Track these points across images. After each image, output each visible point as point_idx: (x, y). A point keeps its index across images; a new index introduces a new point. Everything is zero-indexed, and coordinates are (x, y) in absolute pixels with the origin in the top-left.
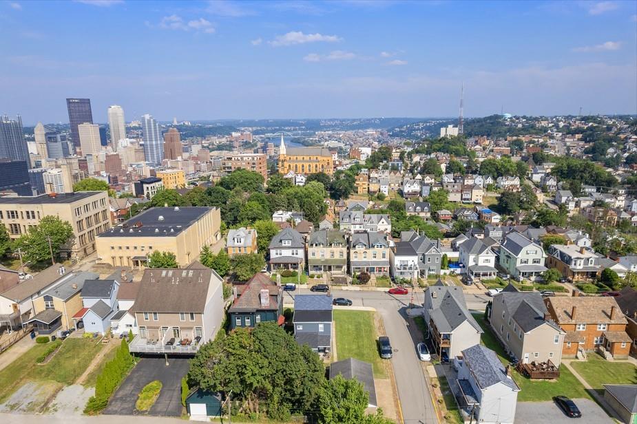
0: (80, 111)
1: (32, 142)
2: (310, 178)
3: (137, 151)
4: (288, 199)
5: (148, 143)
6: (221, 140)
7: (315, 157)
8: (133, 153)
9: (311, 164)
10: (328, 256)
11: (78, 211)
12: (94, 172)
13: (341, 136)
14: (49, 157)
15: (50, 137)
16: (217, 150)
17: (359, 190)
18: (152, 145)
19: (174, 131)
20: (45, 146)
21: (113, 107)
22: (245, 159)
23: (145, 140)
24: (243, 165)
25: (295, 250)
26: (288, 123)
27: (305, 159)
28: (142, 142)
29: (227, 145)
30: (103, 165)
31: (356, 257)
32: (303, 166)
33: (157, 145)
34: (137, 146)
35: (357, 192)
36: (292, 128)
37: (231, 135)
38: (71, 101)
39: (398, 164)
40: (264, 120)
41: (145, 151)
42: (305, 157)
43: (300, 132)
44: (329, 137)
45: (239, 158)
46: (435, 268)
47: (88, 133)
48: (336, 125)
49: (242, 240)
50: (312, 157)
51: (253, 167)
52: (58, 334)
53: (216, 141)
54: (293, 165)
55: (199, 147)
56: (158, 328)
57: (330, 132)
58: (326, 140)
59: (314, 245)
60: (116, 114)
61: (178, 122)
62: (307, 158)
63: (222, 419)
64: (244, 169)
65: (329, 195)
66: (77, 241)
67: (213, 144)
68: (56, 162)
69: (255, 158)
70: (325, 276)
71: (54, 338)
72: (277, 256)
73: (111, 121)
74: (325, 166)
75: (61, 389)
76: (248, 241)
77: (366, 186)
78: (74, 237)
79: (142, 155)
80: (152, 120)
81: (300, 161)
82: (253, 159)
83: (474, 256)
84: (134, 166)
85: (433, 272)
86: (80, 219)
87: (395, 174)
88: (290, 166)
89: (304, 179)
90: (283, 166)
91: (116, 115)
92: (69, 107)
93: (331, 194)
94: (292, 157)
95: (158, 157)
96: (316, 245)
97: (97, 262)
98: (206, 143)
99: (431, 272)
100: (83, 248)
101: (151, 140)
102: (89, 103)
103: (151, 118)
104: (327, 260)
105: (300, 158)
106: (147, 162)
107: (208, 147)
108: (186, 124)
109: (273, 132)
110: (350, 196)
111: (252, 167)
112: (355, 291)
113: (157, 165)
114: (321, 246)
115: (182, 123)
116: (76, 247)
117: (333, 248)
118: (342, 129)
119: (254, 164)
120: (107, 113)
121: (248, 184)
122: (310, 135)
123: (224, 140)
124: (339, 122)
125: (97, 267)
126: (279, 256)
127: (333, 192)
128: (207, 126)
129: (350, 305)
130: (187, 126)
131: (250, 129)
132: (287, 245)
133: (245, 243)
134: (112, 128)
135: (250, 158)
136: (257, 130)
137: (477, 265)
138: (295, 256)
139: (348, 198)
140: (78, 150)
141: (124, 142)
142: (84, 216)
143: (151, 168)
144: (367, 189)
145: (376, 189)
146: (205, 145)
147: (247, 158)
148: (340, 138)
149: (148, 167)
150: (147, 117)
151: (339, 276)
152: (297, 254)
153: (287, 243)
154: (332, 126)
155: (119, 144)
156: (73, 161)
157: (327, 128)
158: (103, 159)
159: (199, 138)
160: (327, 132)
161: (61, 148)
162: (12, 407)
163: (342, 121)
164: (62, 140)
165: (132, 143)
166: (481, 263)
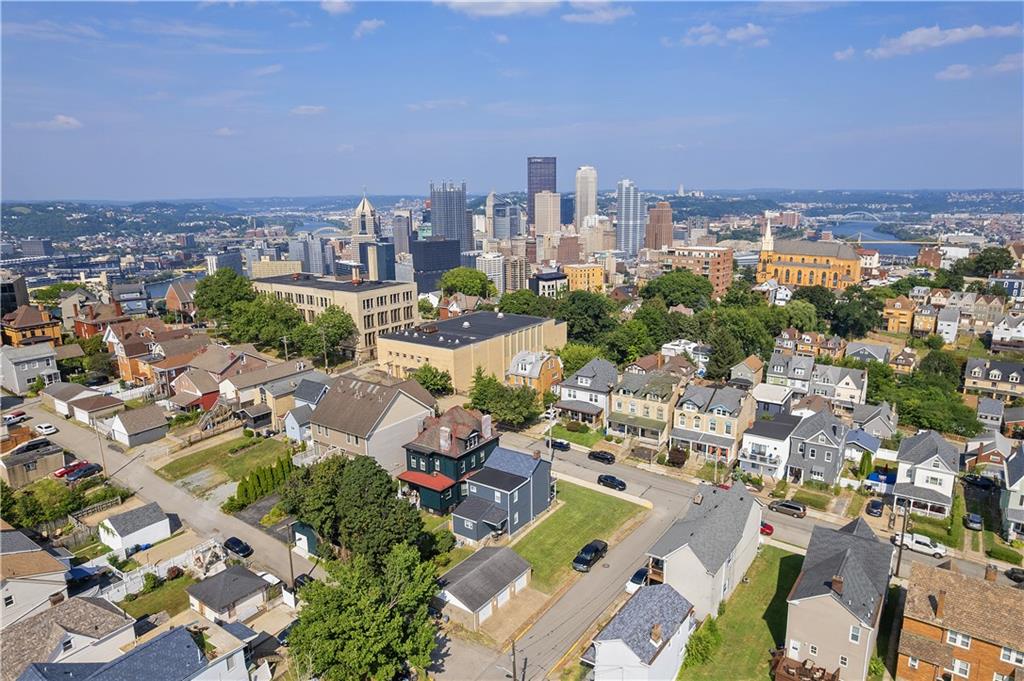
0: (543, 174)
1: (482, 216)
2: (801, 293)
3: (606, 234)
4: (701, 323)
5: (623, 222)
6: (742, 223)
7: (825, 259)
8: (600, 235)
9: (814, 270)
10: (639, 413)
11: (367, 303)
12: (543, 261)
13: (985, 223)
14: (495, 237)
15: (499, 211)
16: (730, 238)
17: (892, 324)
18: (627, 226)
19: (663, 206)
20: (491, 222)
21: (583, 168)
22: (694, 253)
23: (619, 219)
24: (690, 264)
25: (594, 395)
26: (879, 198)
27: (806, 261)
28: (615, 222)
29: (749, 232)
30: (556, 251)
31: (682, 423)
32: (800, 273)
33: (635, 226)
34: (608, 227)
35: (886, 328)
36: (885, 206)
37: (763, 214)
38: (533, 161)
39: (1012, 284)
40: (837, 192)
41: (617, 235)
42: (806, 258)
43: (898, 214)
44: (957, 224)
45: (686, 253)
46: (821, 469)
47: (547, 205)
48: (984, 202)
49: (528, 367)
50: (818, 259)
51: (706, 269)
52: (264, 431)
53: (735, 223)
54: (782, 270)
55: (703, 232)
56: (328, 446)
57: (963, 216)
58: (949, 230)
59: (621, 391)
60: (586, 178)
61: (685, 192)
62: (809, 260)
63: (318, 562)
64: (689, 270)
65: (829, 327)
66: (361, 339)
67: (728, 229)
68: (499, 243)
69: (711, 254)
70: (627, 441)
71: (259, 435)
72: (569, 399)
73: (579, 189)
74: (840, 277)
75: (225, 482)
76: (534, 371)
77: (907, 320)
78: (359, 335)
79: (612, 240)
80: (632, 188)
81: (796, 265)
82: (707, 255)
83: (908, 466)
84: (596, 256)
85: (820, 478)
86: (369, 314)
87: (989, 301)
88: (776, 271)
89: (790, 294)
90: (764, 270)
91: (585, 180)
92: (529, 169)
93: (832, 325)
94: (783, 257)
95: (634, 246)
96: (624, 392)
97: (376, 368)
98: (715, 226)
99: (815, 477)
100: (369, 348)
101: (627, 219)
102: (555, 163)
103: (631, 185)
104: (636, 419)
105: (797, 259)
106: (617, 251)
107: (717, 233)
108: (697, 195)
109: (844, 212)
110: (868, 333)
111: (704, 268)
112: (655, 474)
113: (631, 257)
114: (632, 394)
115: (690, 194)
116: (361, 345)
117: (647, 402)
118: (994, 210)
119: (707, 263)
120: (574, 178)
121: (683, 295)
122: (918, 220)
123: (747, 224)
124: (992, 196)
125: (372, 374)
126: (572, 398)
127: (835, 322)
128: (730, 200)
129: (621, 490)
130: (697, 199)
131: (804, 206)
132: (584, 384)
133: (531, 372)
134: (578, 199)
135: (703, 254)
136: (817, 208)
137: (913, 483)
138: (593, 402)
139: (865, 337)
140: (532, 229)
141: (592, 219)
142: (375, 310)
143: (620, 260)
144: (908, 325)
145: (930, 326)
146: (715, 230)
147: (697, 254)
148: (982, 228)
149: (614, 259)
150: (626, 183)
151: (649, 446)
152: (596, 401)
153: (585, 383)
154: (972, 204)
155: (585, 223)
156: (519, 243)
157: (960, 206)
158: (556, 243)
159: (706, 219)
160: (957, 216)
161: (508, 225)
162: (185, 484)
163: (998, 194)
164: (511, 214)
165: (601, 222)
166: (919, 482)
